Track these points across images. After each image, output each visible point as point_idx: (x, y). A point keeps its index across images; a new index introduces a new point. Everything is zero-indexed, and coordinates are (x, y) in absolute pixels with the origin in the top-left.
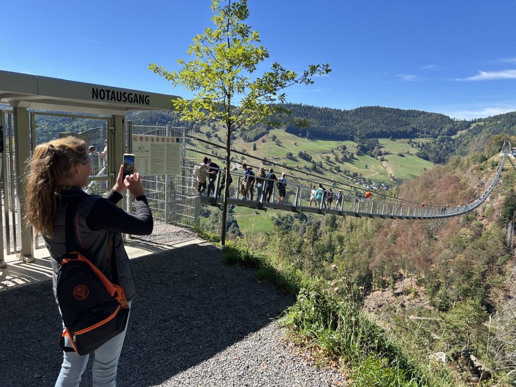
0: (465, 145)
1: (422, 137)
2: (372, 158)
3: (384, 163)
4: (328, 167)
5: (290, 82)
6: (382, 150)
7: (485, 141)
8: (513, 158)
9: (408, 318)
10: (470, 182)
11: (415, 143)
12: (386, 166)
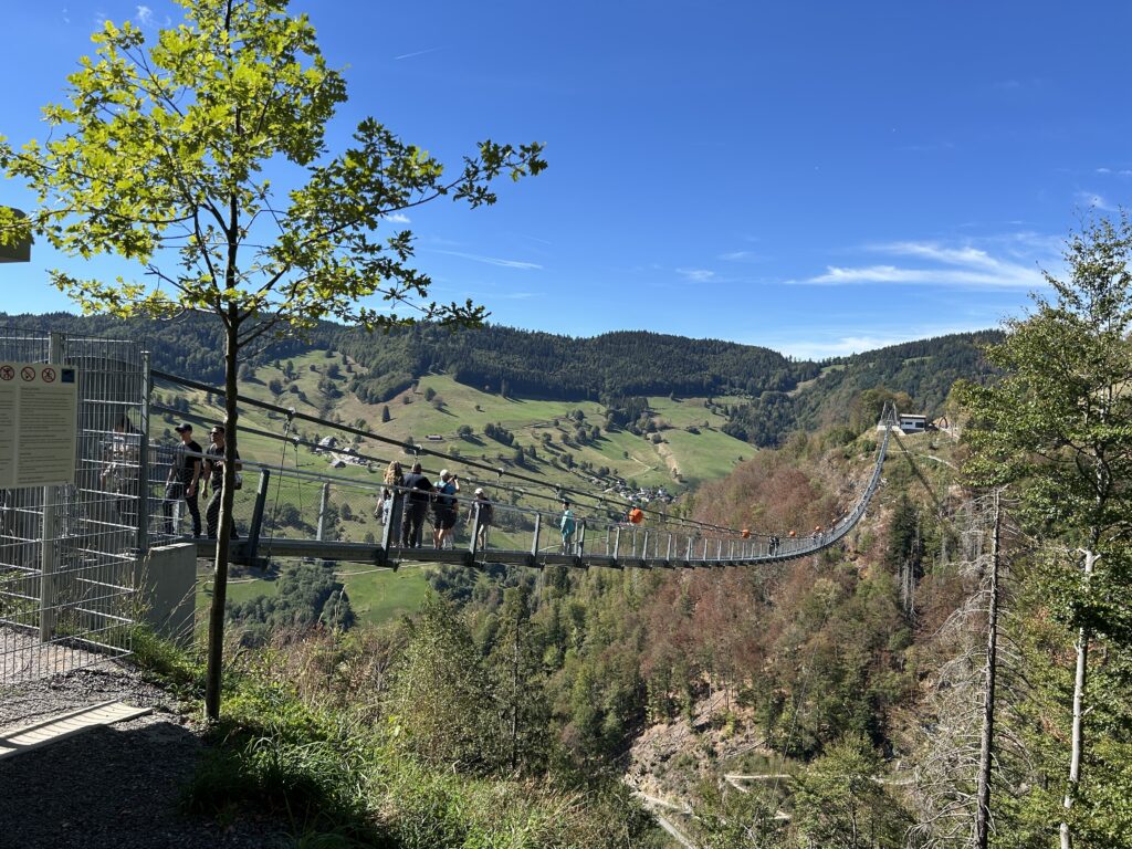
0: (813, 410)
1: (733, 394)
2: (637, 437)
3: (661, 446)
4: (548, 457)
5: (421, 191)
6: (656, 420)
7: (849, 401)
8: (902, 434)
9: (724, 779)
10: (828, 484)
11: (720, 406)
12: (663, 454)
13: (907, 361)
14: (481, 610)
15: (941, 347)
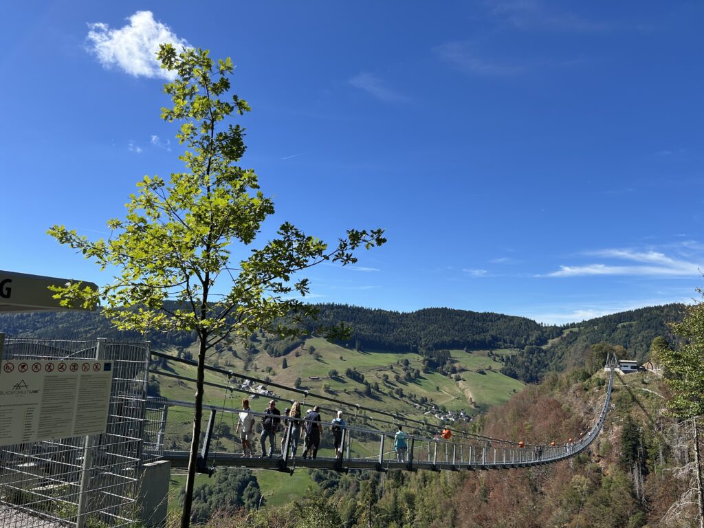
0: (560, 358)
1: (506, 348)
2: (444, 377)
3: (460, 383)
4: (387, 391)
5: (314, 258)
6: (456, 365)
7: (583, 352)
8: (622, 373)
10: (575, 408)
11: (498, 356)
12: (463, 388)
13: (620, 325)
14: (345, 496)
15: (642, 315)
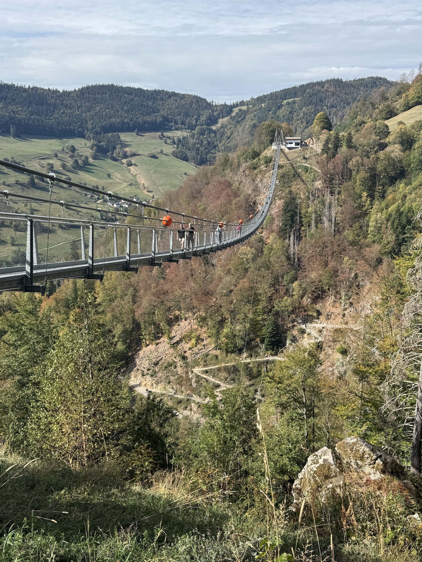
0: (229, 138)
1: (177, 129)
2: (115, 163)
3: (132, 168)
6: (127, 150)
7: (251, 131)
8: (287, 151)
9: (192, 372)
10: (244, 186)
11: (169, 138)
12: (134, 174)
13: (285, 102)
